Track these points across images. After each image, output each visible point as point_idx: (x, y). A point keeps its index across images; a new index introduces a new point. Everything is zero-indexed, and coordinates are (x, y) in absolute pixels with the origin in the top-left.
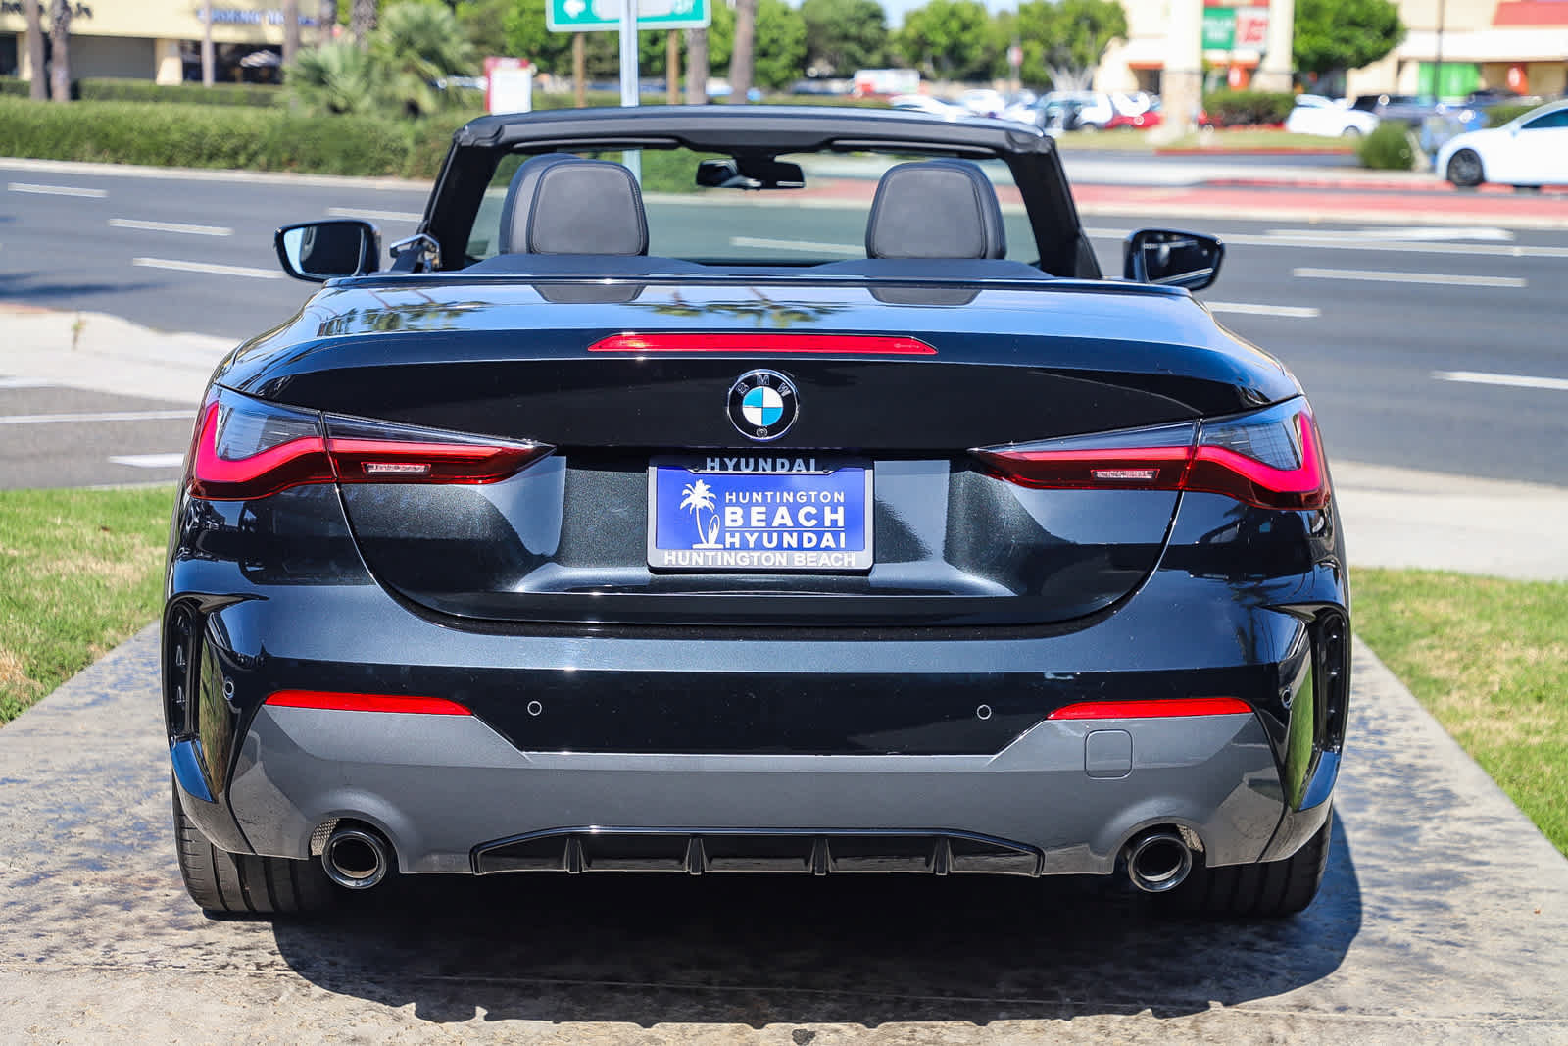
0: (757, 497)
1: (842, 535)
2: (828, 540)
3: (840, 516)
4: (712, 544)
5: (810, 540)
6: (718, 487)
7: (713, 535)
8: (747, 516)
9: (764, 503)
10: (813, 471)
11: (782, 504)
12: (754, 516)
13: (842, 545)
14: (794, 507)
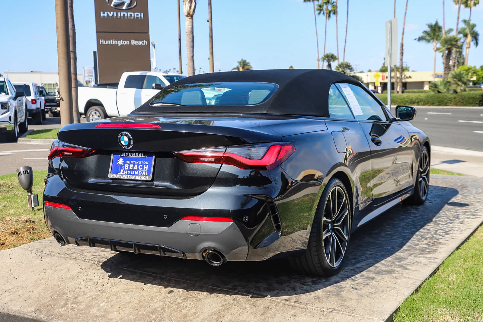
0: (132, 162)
1: (147, 172)
2: (144, 173)
3: (147, 167)
4: (122, 173)
5: (140, 173)
6: (125, 160)
7: (122, 171)
8: (129, 167)
9: (133, 164)
10: (143, 156)
11: (136, 164)
12: (131, 167)
13: (147, 175)
14: (138, 165)
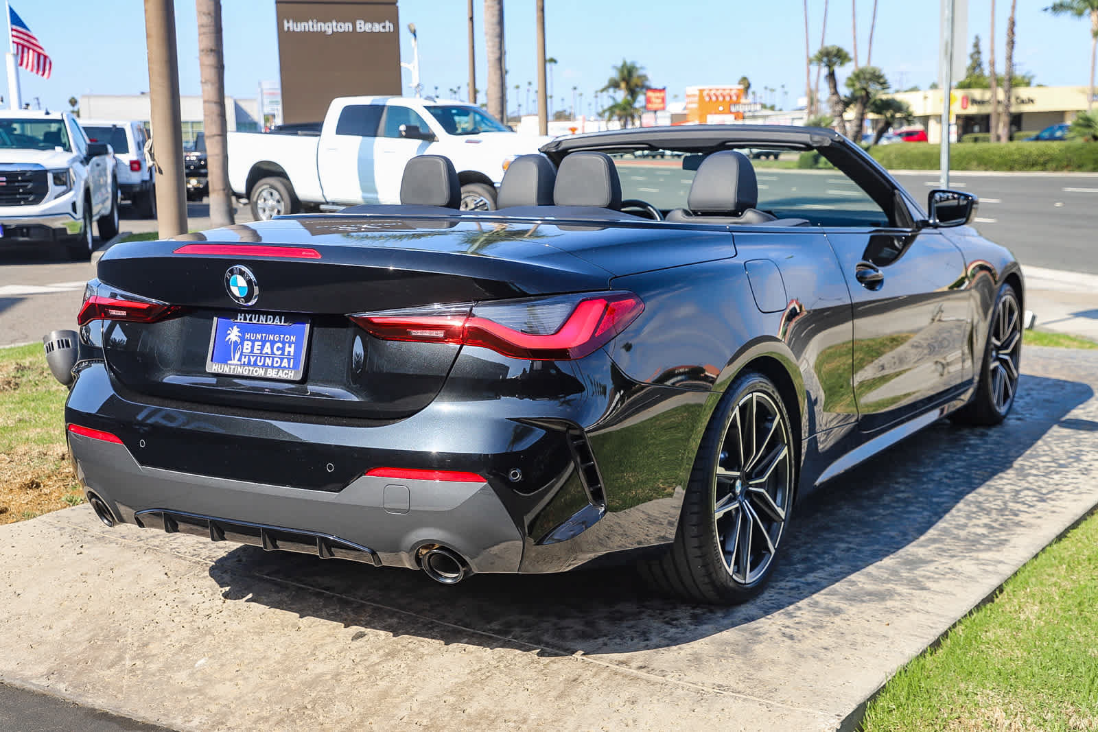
0: (259, 337)
1: (292, 361)
2: (285, 363)
3: (292, 350)
4: (236, 362)
5: (277, 362)
6: (243, 330)
7: (237, 356)
8: (253, 347)
9: (261, 340)
10: (282, 323)
11: (268, 341)
12: (256, 347)
13: (291, 366)
14: (273, 343)
